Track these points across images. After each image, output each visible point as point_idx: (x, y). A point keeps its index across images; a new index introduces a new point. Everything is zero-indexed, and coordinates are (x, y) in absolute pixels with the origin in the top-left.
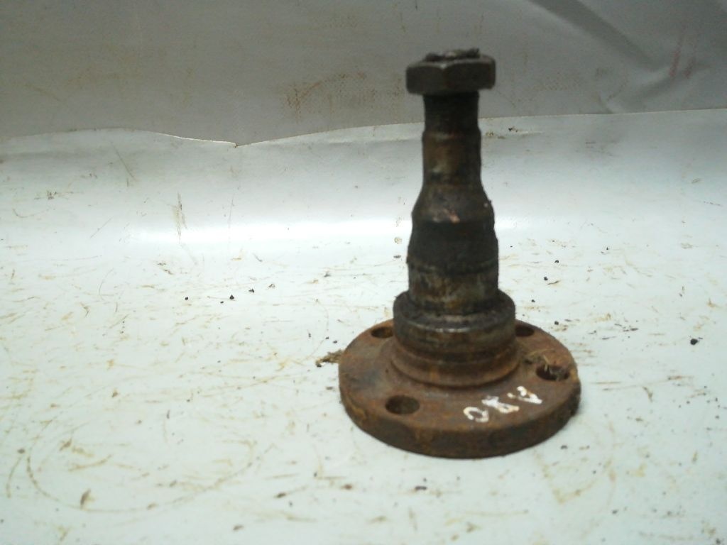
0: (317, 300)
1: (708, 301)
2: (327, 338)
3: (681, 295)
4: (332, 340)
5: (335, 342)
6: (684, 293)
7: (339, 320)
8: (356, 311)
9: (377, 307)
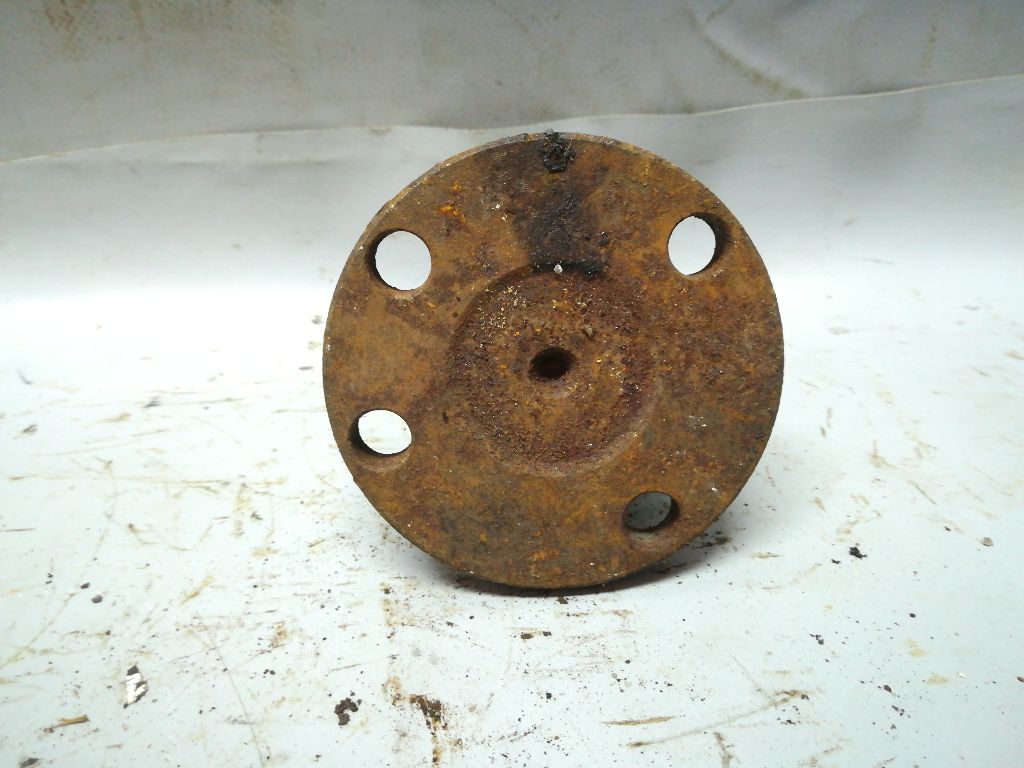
0: (110, 462)
1: (871, 451)
2: (85, 586)
3: (823, 432)
4: (92, 593)
5: (97, 600)
6: (829, 426)
7: (131, 526)
8: (177, 496)
9: (227, 483)
